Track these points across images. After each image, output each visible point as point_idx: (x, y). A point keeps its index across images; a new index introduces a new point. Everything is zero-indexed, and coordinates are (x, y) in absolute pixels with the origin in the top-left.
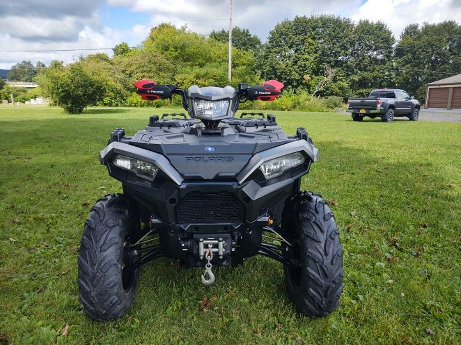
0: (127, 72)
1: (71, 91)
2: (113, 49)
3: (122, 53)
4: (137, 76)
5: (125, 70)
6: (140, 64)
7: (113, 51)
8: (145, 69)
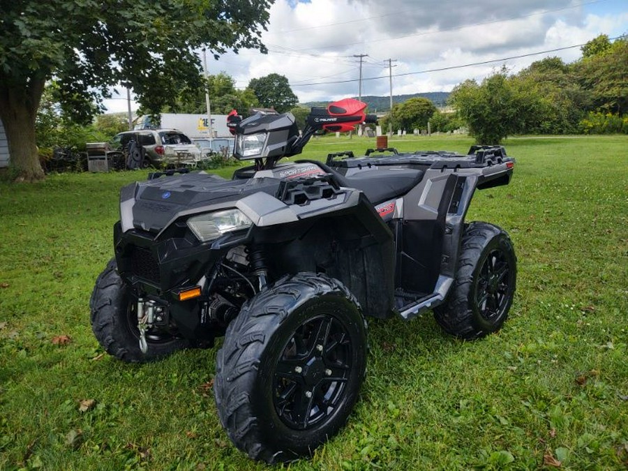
0: (587, 81)
1: (485, 115)
2: (582, 49)
3: (596, 53)
4: (601, 86)
5: (585, 79)
6: (609, 66)
7: (582, 52)
8: (617, 73)
